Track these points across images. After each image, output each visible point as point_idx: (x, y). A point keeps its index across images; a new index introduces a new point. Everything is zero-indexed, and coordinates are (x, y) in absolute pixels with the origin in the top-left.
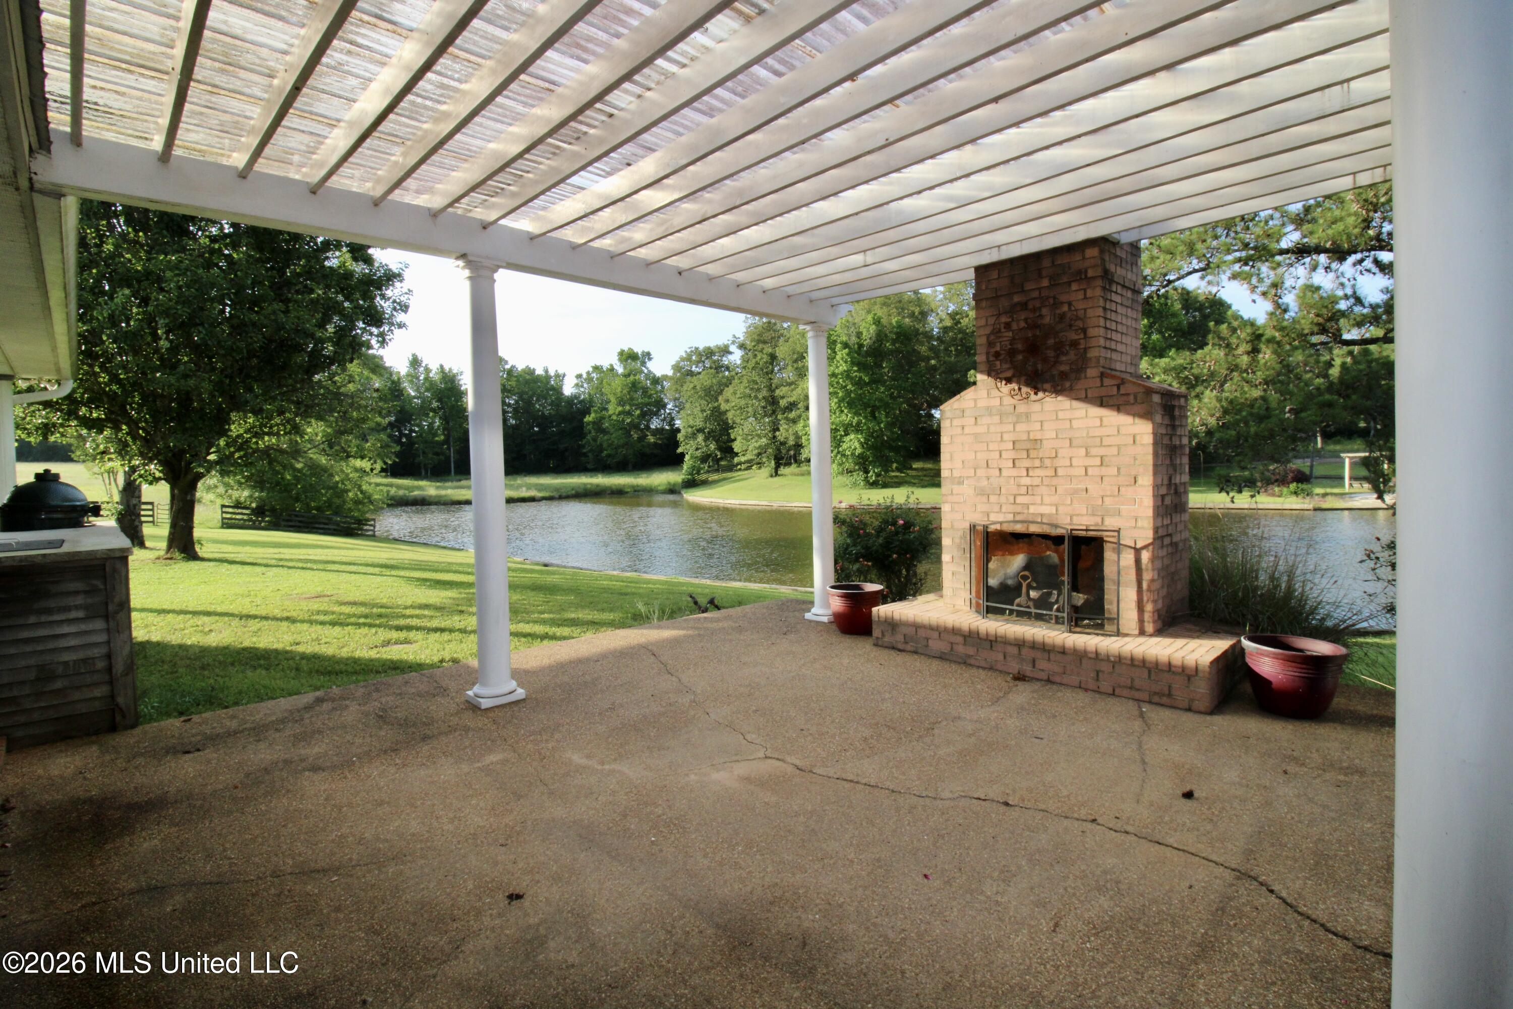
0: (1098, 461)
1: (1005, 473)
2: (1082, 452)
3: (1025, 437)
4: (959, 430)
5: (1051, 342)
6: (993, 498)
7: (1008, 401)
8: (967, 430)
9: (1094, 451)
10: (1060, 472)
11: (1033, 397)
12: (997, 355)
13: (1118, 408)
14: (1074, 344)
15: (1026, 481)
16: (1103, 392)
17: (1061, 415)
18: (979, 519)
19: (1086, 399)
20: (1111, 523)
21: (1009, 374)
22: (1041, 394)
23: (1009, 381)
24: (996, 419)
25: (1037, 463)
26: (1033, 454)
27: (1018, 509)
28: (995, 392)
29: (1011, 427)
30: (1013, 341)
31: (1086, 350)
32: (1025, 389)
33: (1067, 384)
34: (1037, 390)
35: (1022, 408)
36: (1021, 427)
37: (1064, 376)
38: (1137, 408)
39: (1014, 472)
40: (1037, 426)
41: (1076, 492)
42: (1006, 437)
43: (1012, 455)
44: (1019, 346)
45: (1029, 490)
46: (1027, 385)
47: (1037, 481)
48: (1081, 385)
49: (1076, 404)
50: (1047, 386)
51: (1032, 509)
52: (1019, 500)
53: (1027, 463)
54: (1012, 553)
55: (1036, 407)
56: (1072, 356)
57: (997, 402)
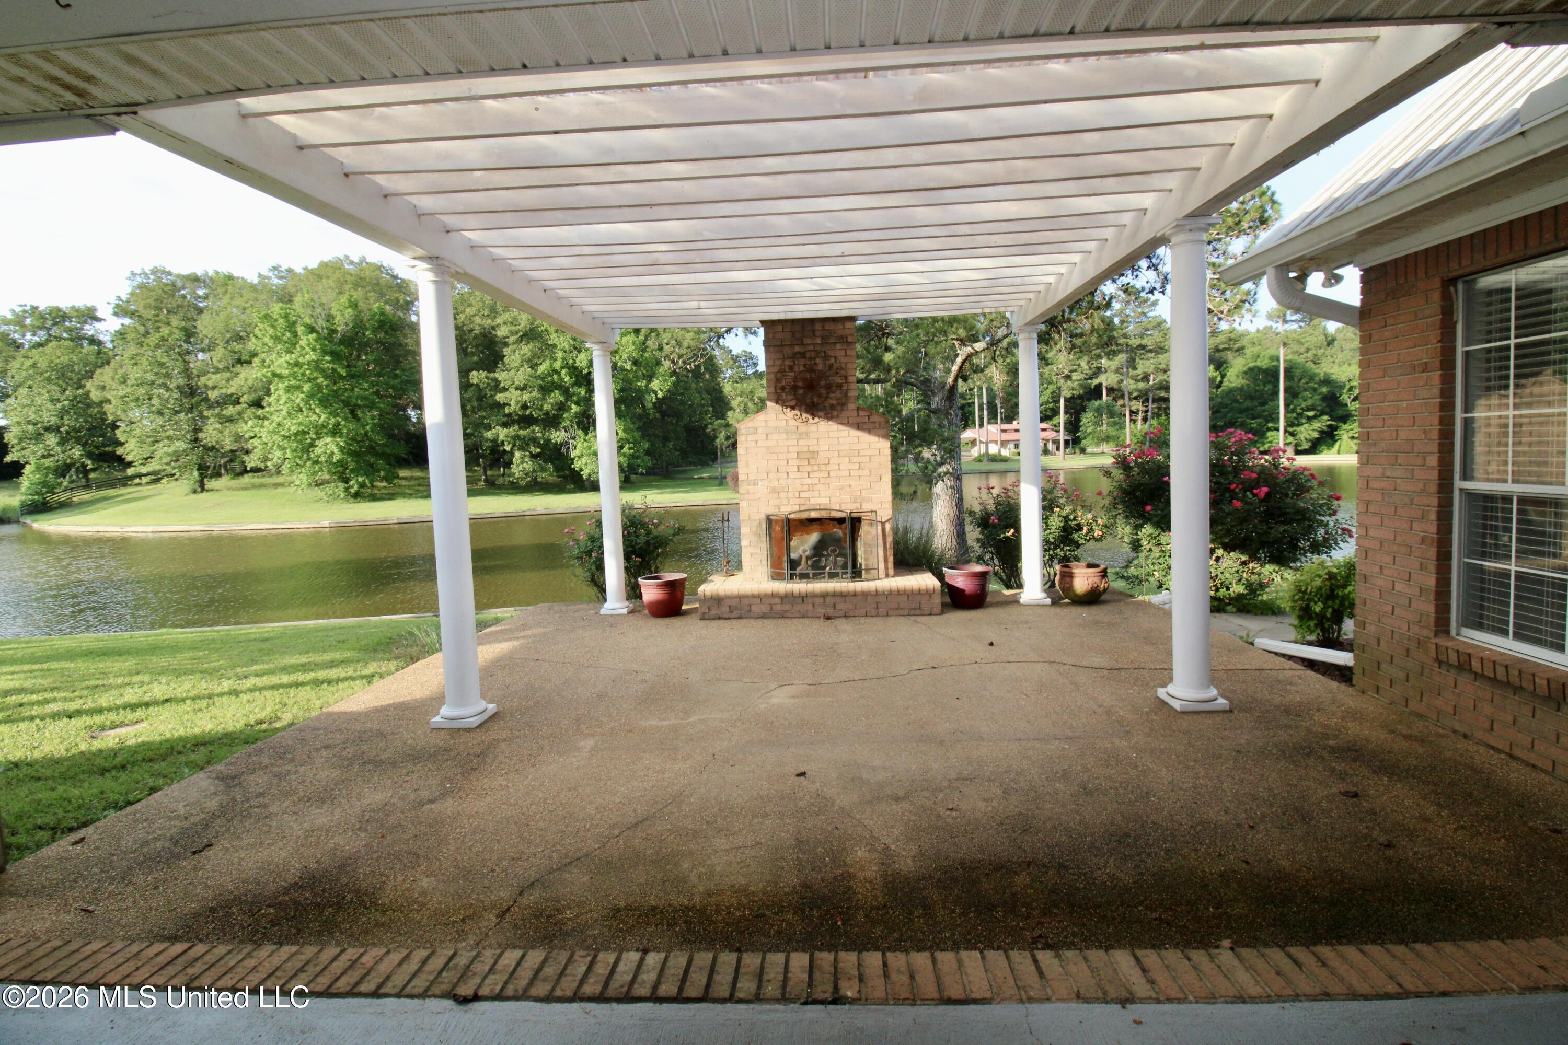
0: (857, 466)
1: (791, 475)
2: (847, 460)
3: (806, 449)
4: (753, 444)
5: (823, 383)
6: (782, 495)
7: (792, 423)
8: (759, 444)
9: (854, 459)
10: (832, 474)
11: (811, 421)
12: (783, 388)
13: (869, 431)
14: (840, 386)
15: (809, 481)
16: (859, 420)
17: (831, 434)
18: (770, 510)
19: (848, 424)
20: (866, 507)
21: (793, 403)
22: (816, 419)
23: (793, 408)
24: (784, 436)
25: (816, 468)
26: (812, 461)
27: (802, 501)
28: (782, 416)
29: (795, 442)
30: (795, 379)
31: (847, 390)
32: (805, 415)
33: (835, 413)
34: (814, 416)
35: (803, 428)
36: (801, 442)
37: (833, 407)
38: (881, 432)
39: (798, 475)
40: (815, 442)
41: (843, 487)
42: (791, 449)
43: (797, 462)
44: (800, 384)
45: (811, 487)
46: (807, 412)
47: (815, 481)
48: (845, 414)
49: (841, 427)
50: (821, 414)
51: (813, 501)
52: (803, 495)
53: (809, 468)
54: (809, 533)
55: (814, 428)
56: (838, 394)
57: (784, 423)
